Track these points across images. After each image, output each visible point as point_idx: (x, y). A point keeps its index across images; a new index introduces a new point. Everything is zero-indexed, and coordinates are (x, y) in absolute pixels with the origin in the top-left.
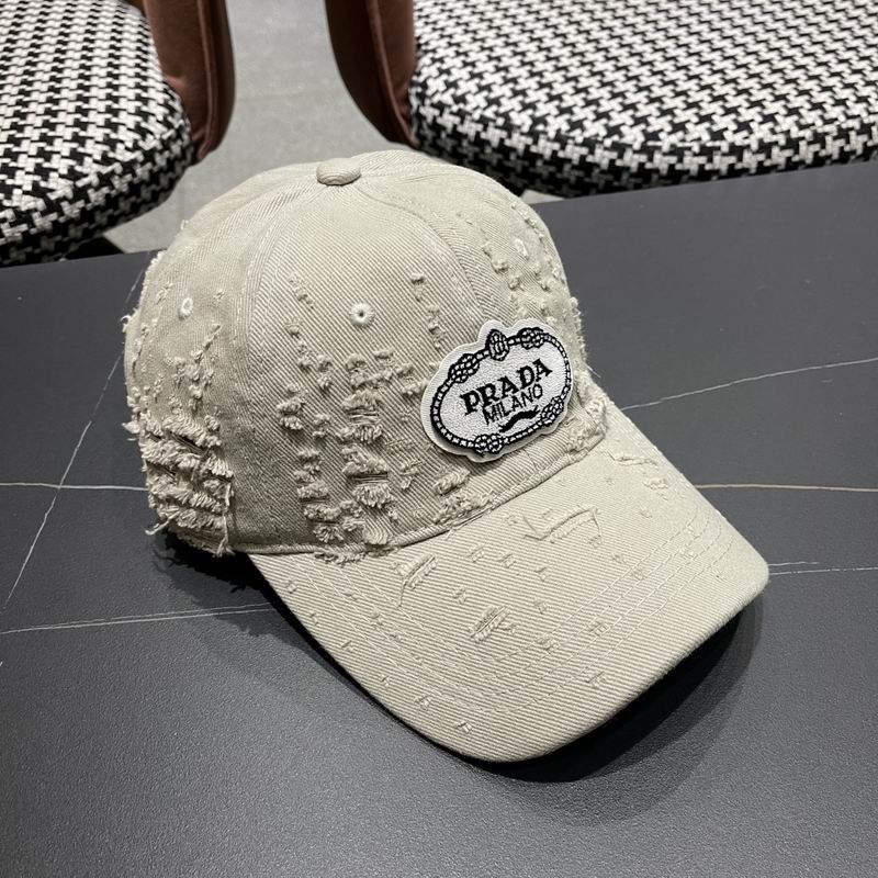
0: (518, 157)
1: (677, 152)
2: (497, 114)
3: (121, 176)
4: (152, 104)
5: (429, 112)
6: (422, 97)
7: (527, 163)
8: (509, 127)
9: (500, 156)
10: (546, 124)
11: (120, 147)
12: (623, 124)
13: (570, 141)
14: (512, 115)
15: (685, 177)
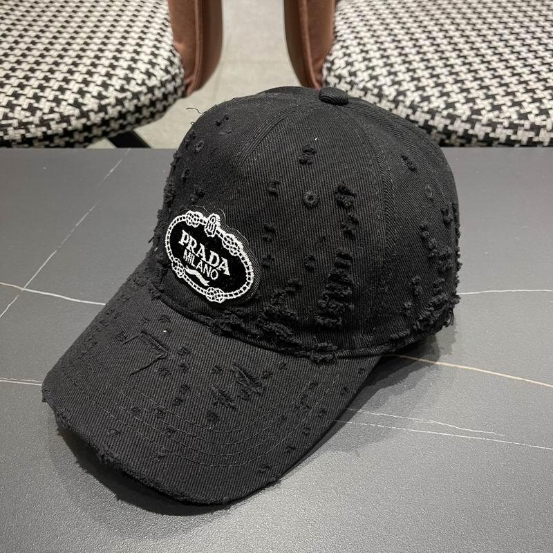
13: (419, 109)
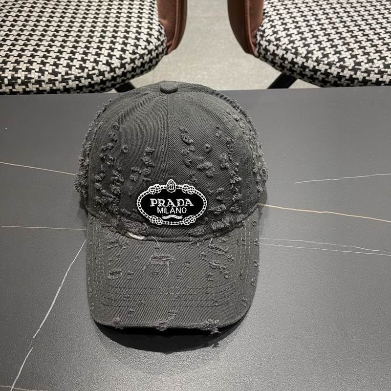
0: (298, 67)
1: (368, 72)
2: (292, 47)
3: (138, 60)
4: (153, 30)
5: (264, 43)
6: (262, 36)
7: (302, 70)
8: (296, 54)
9: (291, 65)
10: (312, 54)
11: (139, 47)
12: (346, 57)
14: (299, 48)
15: (369, 83)
